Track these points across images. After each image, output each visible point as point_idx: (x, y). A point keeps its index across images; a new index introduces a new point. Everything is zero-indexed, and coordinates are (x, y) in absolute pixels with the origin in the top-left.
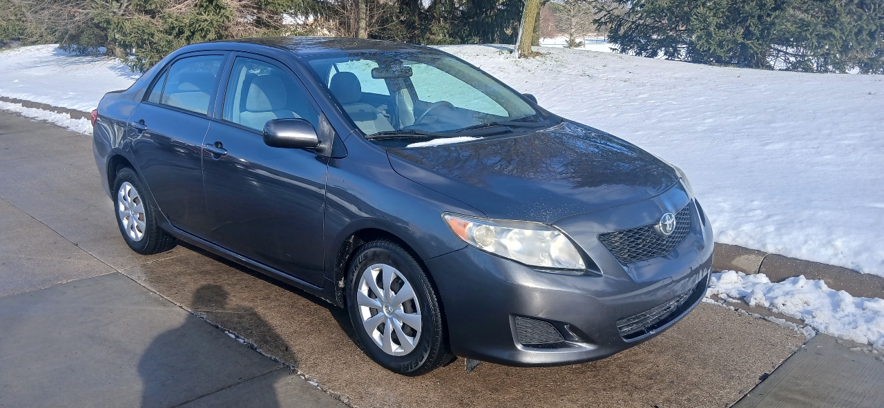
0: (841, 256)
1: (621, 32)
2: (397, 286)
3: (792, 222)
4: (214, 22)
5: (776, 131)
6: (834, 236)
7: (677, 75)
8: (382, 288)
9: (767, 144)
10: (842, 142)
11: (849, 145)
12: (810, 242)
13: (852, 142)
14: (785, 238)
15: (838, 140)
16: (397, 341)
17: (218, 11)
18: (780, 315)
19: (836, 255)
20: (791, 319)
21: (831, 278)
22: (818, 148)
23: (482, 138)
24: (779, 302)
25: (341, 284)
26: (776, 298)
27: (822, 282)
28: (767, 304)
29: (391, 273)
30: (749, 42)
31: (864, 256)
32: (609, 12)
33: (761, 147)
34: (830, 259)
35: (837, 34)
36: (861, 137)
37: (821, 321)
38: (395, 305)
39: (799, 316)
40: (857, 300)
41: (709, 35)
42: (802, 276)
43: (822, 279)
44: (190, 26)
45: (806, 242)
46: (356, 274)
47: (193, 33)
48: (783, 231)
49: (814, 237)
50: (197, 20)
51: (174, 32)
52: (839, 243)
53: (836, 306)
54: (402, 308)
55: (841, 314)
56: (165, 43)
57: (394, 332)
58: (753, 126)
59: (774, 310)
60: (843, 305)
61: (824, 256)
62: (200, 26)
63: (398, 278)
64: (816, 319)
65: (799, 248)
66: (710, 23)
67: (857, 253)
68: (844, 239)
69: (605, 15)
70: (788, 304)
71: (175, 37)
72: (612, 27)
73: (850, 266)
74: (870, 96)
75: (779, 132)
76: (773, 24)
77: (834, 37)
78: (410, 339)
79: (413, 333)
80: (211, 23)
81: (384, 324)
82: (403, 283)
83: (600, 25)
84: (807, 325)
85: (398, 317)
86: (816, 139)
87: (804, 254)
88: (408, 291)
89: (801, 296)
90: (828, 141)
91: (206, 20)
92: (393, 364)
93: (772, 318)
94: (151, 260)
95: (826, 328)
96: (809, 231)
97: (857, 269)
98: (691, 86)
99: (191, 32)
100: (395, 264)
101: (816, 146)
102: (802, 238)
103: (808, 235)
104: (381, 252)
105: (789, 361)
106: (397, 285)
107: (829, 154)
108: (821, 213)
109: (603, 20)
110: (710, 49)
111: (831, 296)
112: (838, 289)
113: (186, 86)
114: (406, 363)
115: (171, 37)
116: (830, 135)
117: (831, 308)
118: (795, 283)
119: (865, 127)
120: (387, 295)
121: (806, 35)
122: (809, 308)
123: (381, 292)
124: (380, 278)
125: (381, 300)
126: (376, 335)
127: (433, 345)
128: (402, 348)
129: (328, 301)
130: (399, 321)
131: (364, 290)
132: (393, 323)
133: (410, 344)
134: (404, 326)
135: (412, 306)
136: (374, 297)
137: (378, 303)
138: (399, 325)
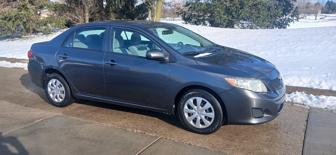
0: (306, 84)
1: (186, 17)
3: (286, 75)
4: (26, 15)
5: (259, 48)
6: (302, 78)
7: (214, 31)
8: (196, 105)
9: (259, 52)
10: (281, 51)
11: (284, 51)
12: (295, 81)
13: (284, 50)
14: (287, 80)
15: (280, 50)
16: (202, 123)
17: (26, 10)
18: (296, 103)
19: (304, 84)
20: (300, 104)
21: (305, 91)
22: (275, 53)
23: (211, 53)
24: (294, 99)
25: (174, 107)
26: (293, 98)
27: (303, 92)
28: (291, 101)
29: (199, 100)
30: (234, 20)
31: (312, 84)
32: (181, 10)
33: (257, 54)
34: (303, 85)
35: (262, 16)
36: (286, 48)
37: (309, 103)
38: (202, 110)
39: (302, 103)
40: (316, 96)
41: (221, 17)
42: (297, 91)
43: (303, 91)
44: (16, 16)
45: (294, 81)
46: (183, 102)
47: (16, 19)
48: (286, 78)
49: (296, 79)
50: (18, 14)
51: (7, 19)
52: (304, 80)
53: (311, 99)
54: (205, 111)
55: (313, 101)
56: (4, 24)
57: (201, 120)
58: (250, 47)
59: (294, 102)
60: (313, 98)
61: (300, 85)
62: (19, 16)
63: (203, 101)
64: (308, 103)
65: (293, 83)
67: (310, 83)
68: (305, 79)
70: (297, 100)
71: (7, 21)
72: (182, 15)
73: (309, 87)
74: (280, 36)
75: (260, 49)
76: (241, 13)
77: (261, 17)
78: (208, 122)
79: (210, 119)
80: (25, 15)
81: (196, 118)
82: (206, 103)
83: (179, 14)
84: (305, 105)
85: (203, 114)
86: (272, 50)
87: (294, 84)
88: (208, 105)
89: (300, 97)
90: (276, 50)
91: (22, 14)
92: (201, 131)
93: (295, 104)
94: (67, 109)
95: (312, 105)
96: (294, 77)
97: (312, 87)
98: (221, 35)
99: (15, 19)
100: (203, 97)
101: (274, 52)
102: (292, 80)
103: (294, 79)
104: (197, 93)
105: (309, 116)
106: (203, 103)
107: (280, 54)
108: (293, 72)
110: (221, 22)
111: (307, 96)
112: (309, 94)
114: (207, 130)
115: (6, 21)
116: (276, 48)
117: (309, 100)
118: (295, 93)
119: (285, 45)
120: (198, 108)
121: (252, 17)
122: (303, 100)
123: (195, 107)
124: (195, 102)
125: (195, 110)
126: (192, 123)
127: (220, 122)
128: (205, 125)
129: (167, 113)
130: (204, 116)
131: (186, 107)
132: (201, 117)
133: (208, 123)
134: (206, 117)
135: (210, 110)
136: (191, 109)
137: (193, 111)
138: (203, 117)
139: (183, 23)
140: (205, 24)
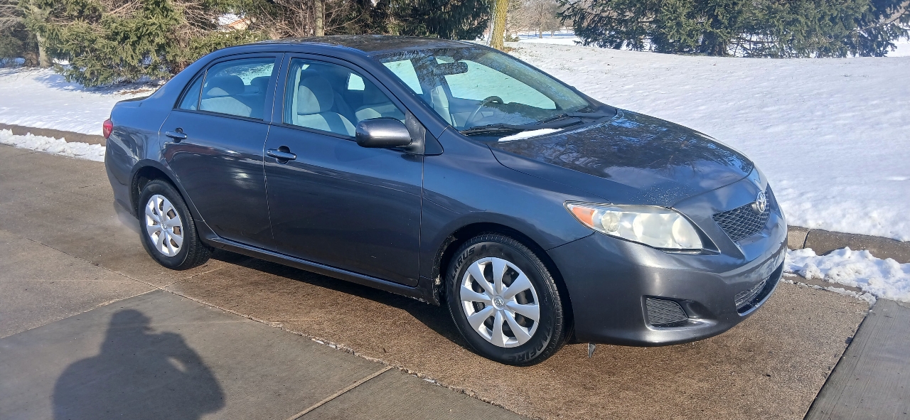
0: (879, 227)
1: (585, 24)
2: (509, 279)
3: (825, 198)
4: (163, 26)
5: (771, 115)
6: (869, 209)
7: (654, 65)
8: (492, 282)
9: (767, 127)
10: (837, 122)
11: (845, 125)
12: (848, 216)
13: (846, 122)
14: (824, 214)
15: (833, 121)
16: (509, 333)
17: (165, 13)
18: (837, 285)
19: (874, 226)
20: (848, 288)
21: (874, 247)
22: (817, 129)
23: (560, 130)
24: (834, 272)
25: (438, 281)
26: (830, 269)
27: (867, 252)
28: (822, 276)
29: (500, 265)
30: (718, 31)
31: (901, 225)
32: (572, 5)
33: (762, 131)
34: (869, 230)
35: (802, 20)
36: (853, 116)
37: (877, 287)
38: (507, 297)
39: (855, 285)
40: (904, 265)
41: (679, 25)
42: (847, 248)
43: (867, 249)
44: (138, 29)
45: (844, 216)
46: (458, 271)
47: (139, 38)
48: (820, 207)
49: (851, 211)
50: (144, 24)
51: (119, 38)
52: (875, 214)
53: (886, 273)
54: (515, 300)
55: (892, 280)
56: (109, 49)
57: (505, 323)
58: (747, 111)
59: (831, 281)
60: (893, 271)
61: (863, 228)
62: (147, 30)
63: (510, 270)
64: (872, 286)
65: (839, 222)
66: (681, 14)
67: (894, 223)
68: (879, 211)
69: (569, 9)
70: (843, 274)
71: (119, 43)
72: (575, 20)
73: (889, 235)
74: (848, 79)
75: (774, 116)
76: (740, 12)
77: (800, 22)
78: (525, 330)
79: (528, 323)
80: (160, 26)
81: (492, 318)
82: (516, 275)
83: (565, 18)
84: (864, 292)
85: (510, 308)
86: (812, 120)
87: (844, 227)
88: (523, 282)
89: (852, 266)
90: (823, 122)
91: (154, 24)
92: (505, 356)
93: (830, 288)
94: (190, 275)
95: (884, 293)
96: (845, 205)
97: (896, 238)
98: (672, 75)
99: (138, 37)
100: (509, 257)
101: (814, 127)
102: (839, 213)
103: (845, 209)
104: (491, 246)
105: (864, 325)
106: (510, 276)
107: (829, 134)
108: (848, 188)
109: (566, 13)
110: (680, 38)
111: (878, 264)
112: (884, 257)
113: (217, 91)
114: (521, 354)
115: (116, 43)
116: (823, 116)
117: (881, 275)
118: (842, 254)
119: (854, 107)
120: (496, 289)
121: (774, 22)
122: (861, 277)
123: (490, 285)
124: (489, 271)
125: (489, 294)
126: (482, 329)
127: (554, 333)
128: (516, 339)
129: (421, 300)
130: (512, 312)
131: (467, 285)
132: (504, 315)
133: (525, 334)
134: (518, 317)
135: (528, 297)
136: (480, 290)
137: (485, 297)
138: (512, 316)
139: (578, 43)
140: (638, 46)
